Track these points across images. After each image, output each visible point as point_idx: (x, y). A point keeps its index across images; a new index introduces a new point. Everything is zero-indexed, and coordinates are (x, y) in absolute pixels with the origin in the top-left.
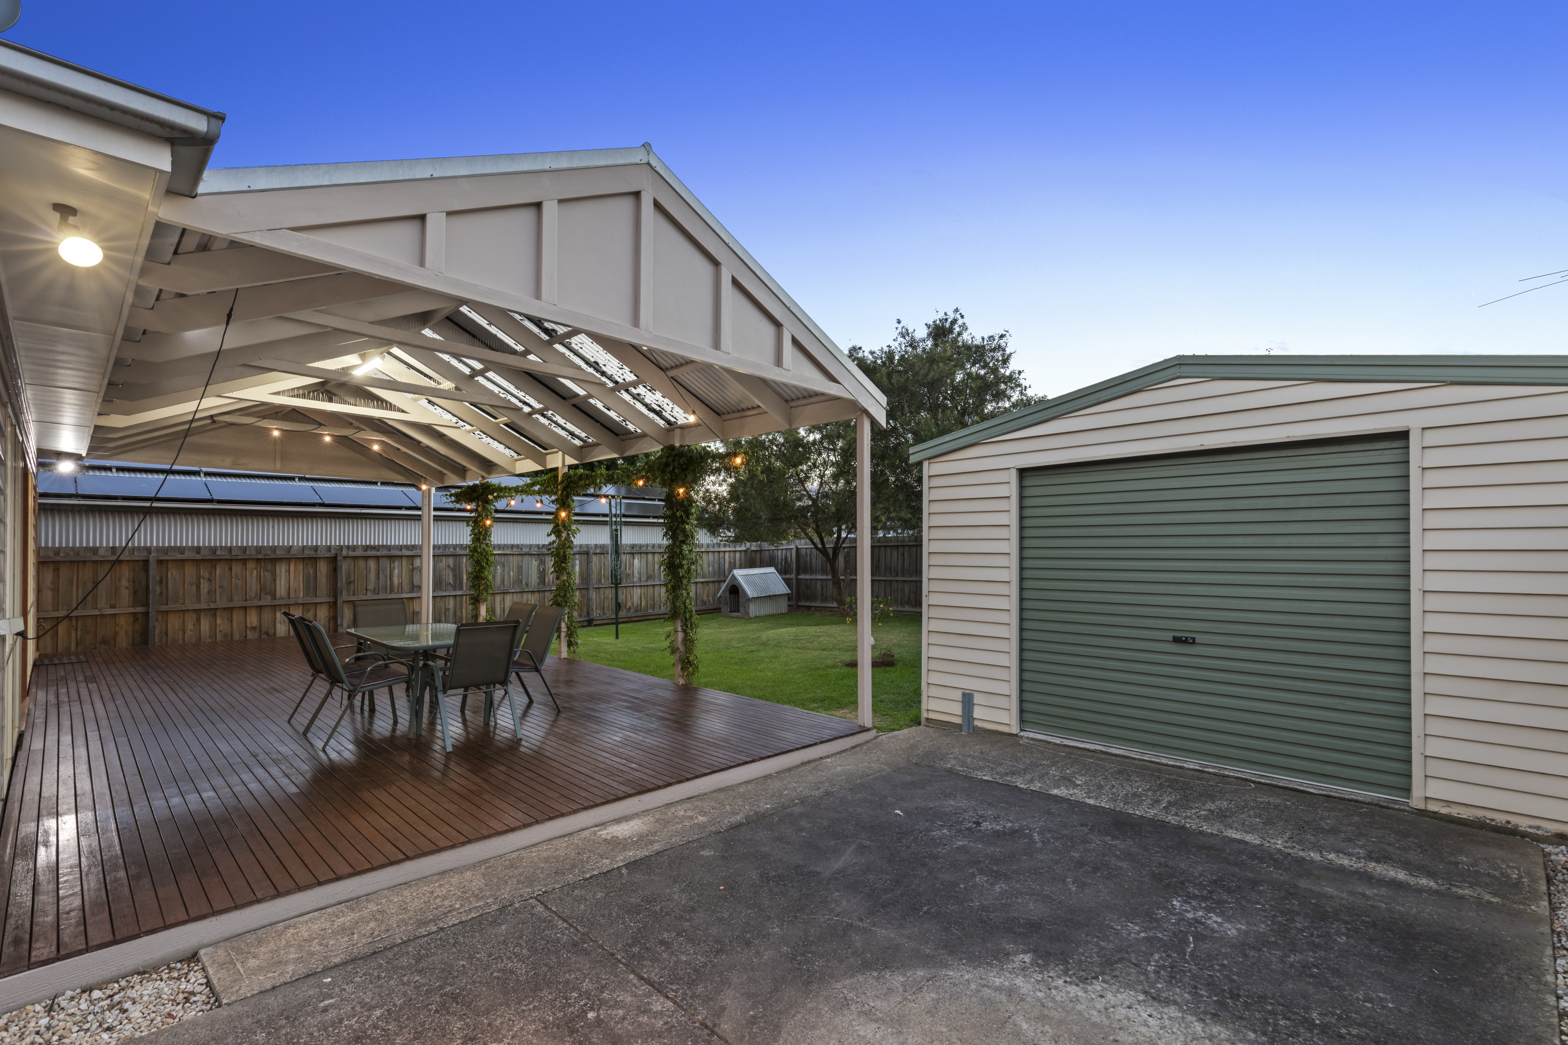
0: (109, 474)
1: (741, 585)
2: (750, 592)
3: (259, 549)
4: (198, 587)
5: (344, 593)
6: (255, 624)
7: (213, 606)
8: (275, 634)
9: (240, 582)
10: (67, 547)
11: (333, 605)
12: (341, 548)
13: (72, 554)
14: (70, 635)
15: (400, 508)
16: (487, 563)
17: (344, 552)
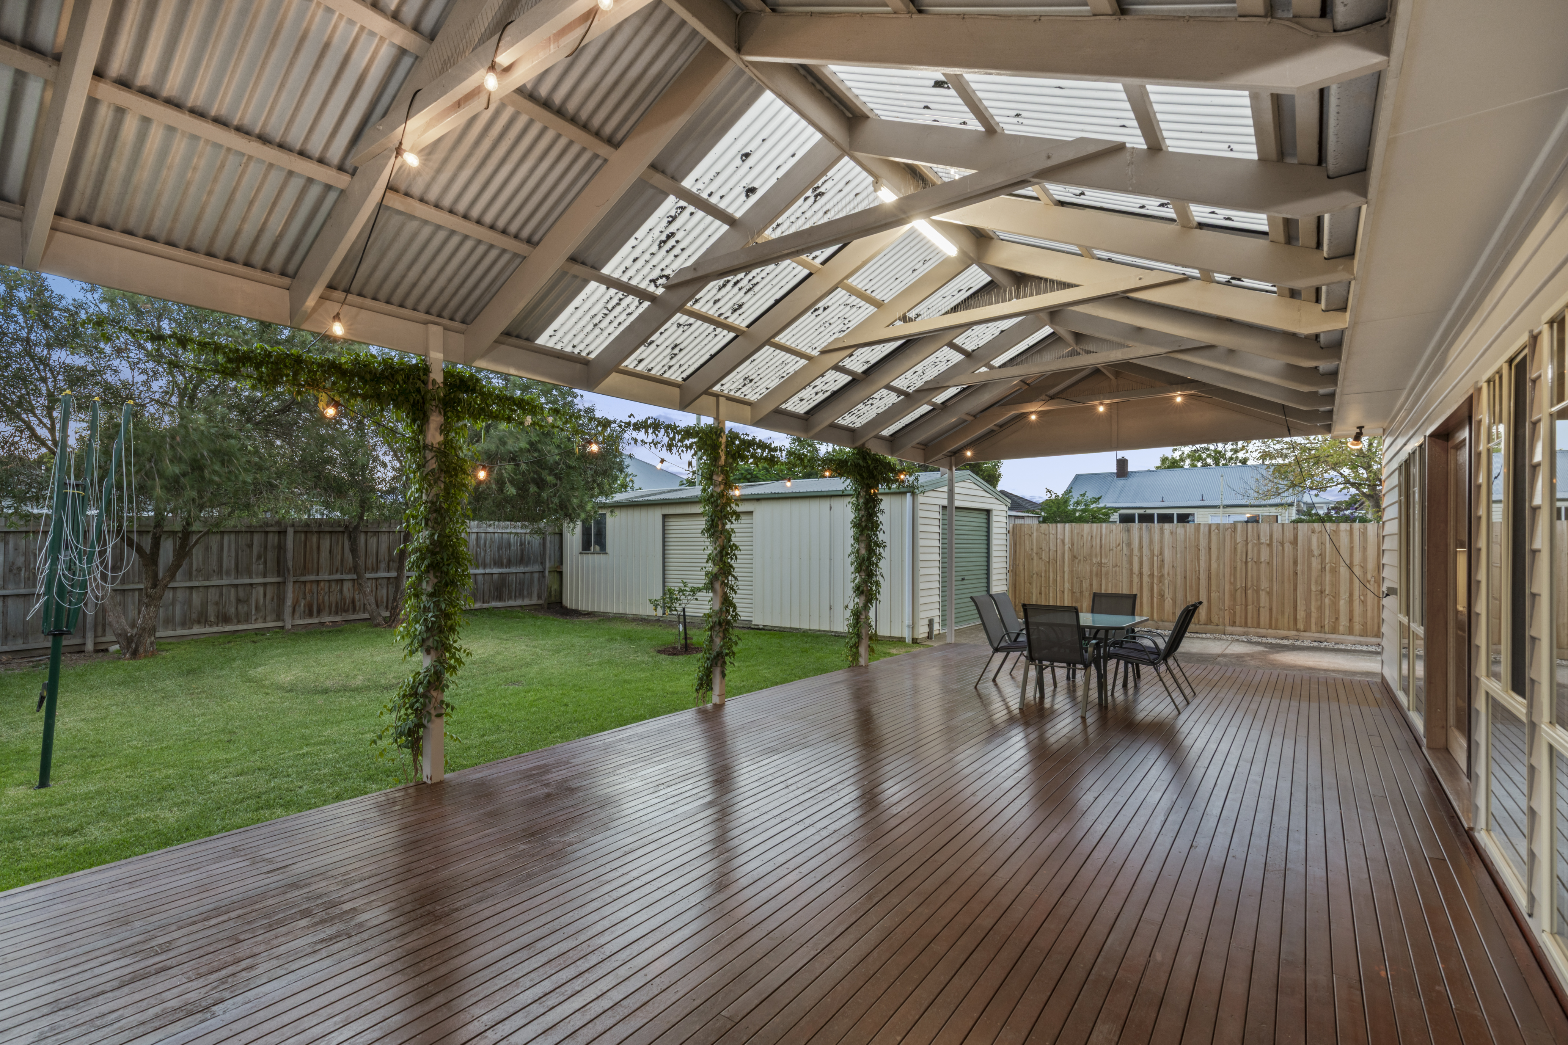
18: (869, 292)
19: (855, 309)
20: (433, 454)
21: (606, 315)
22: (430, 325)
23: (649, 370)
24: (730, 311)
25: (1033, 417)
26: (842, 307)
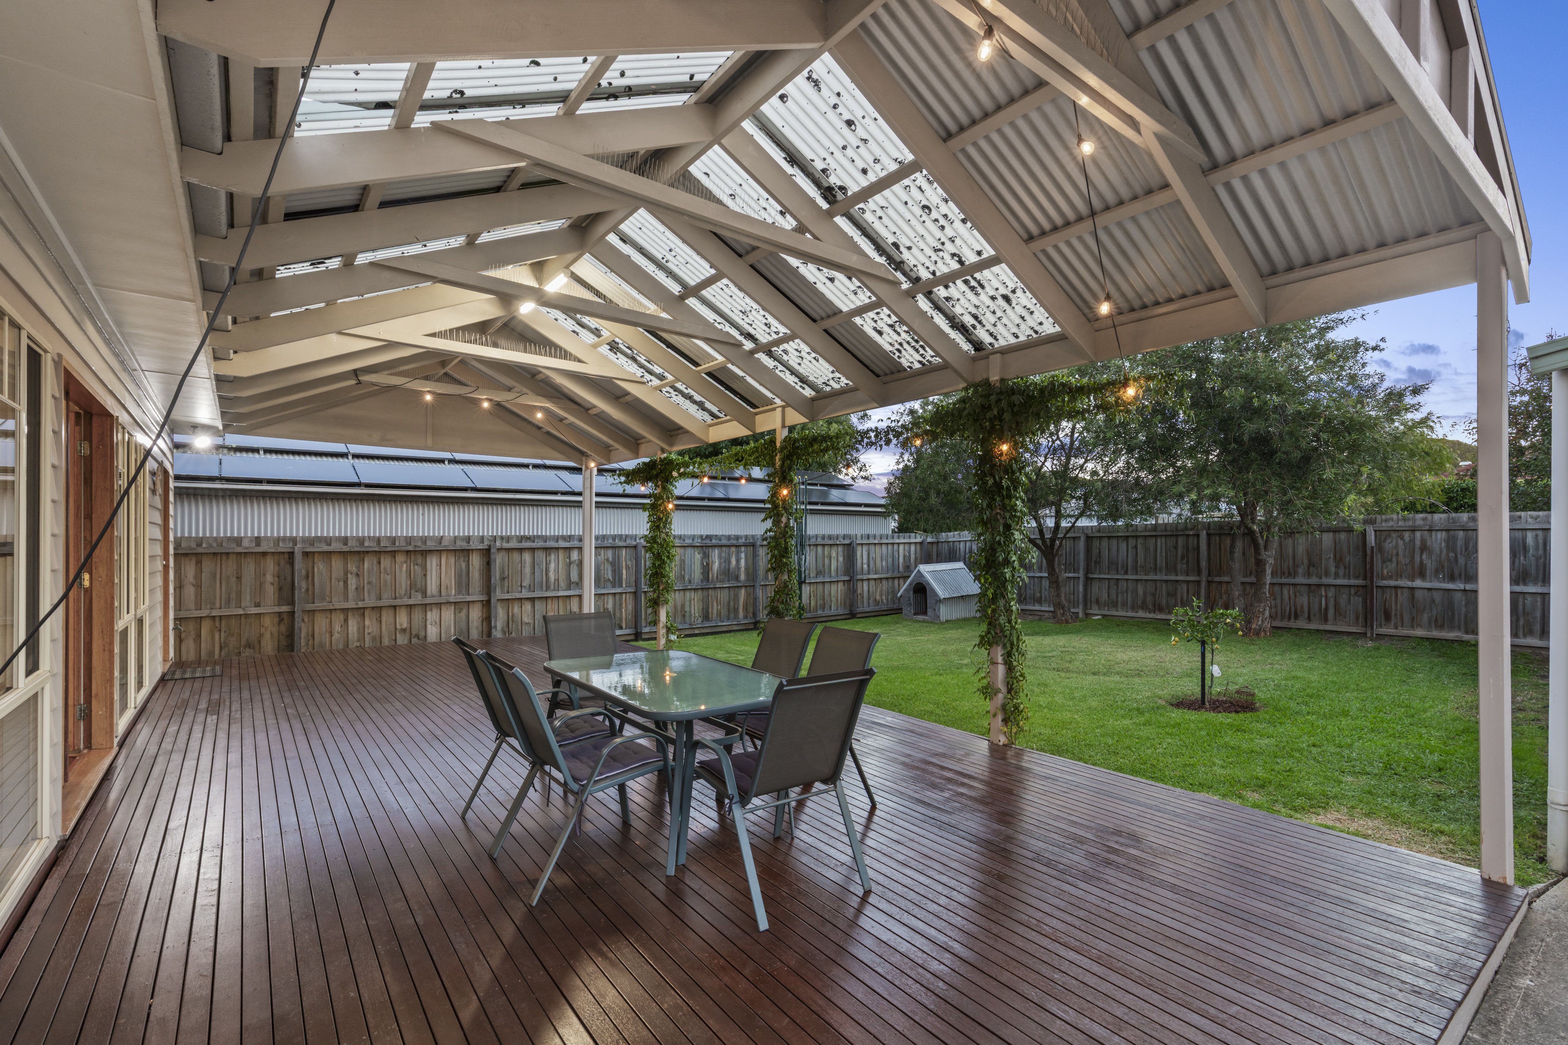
0: (256, 455)
1: (929, 584)
2: (942, 593)
3: (409, 540)
4: (346, 582)
5: (498, 590)
6: (405, 625)
7: (361, 604)
8: (425, 637)
9: (389, 578)
10: (211, 537)
11: (487, 604)
12: (495, 538)
13: (215, 545)
14: (213, 638)
15: (555, 493)
16: (668, 557)
17: (498, 544)
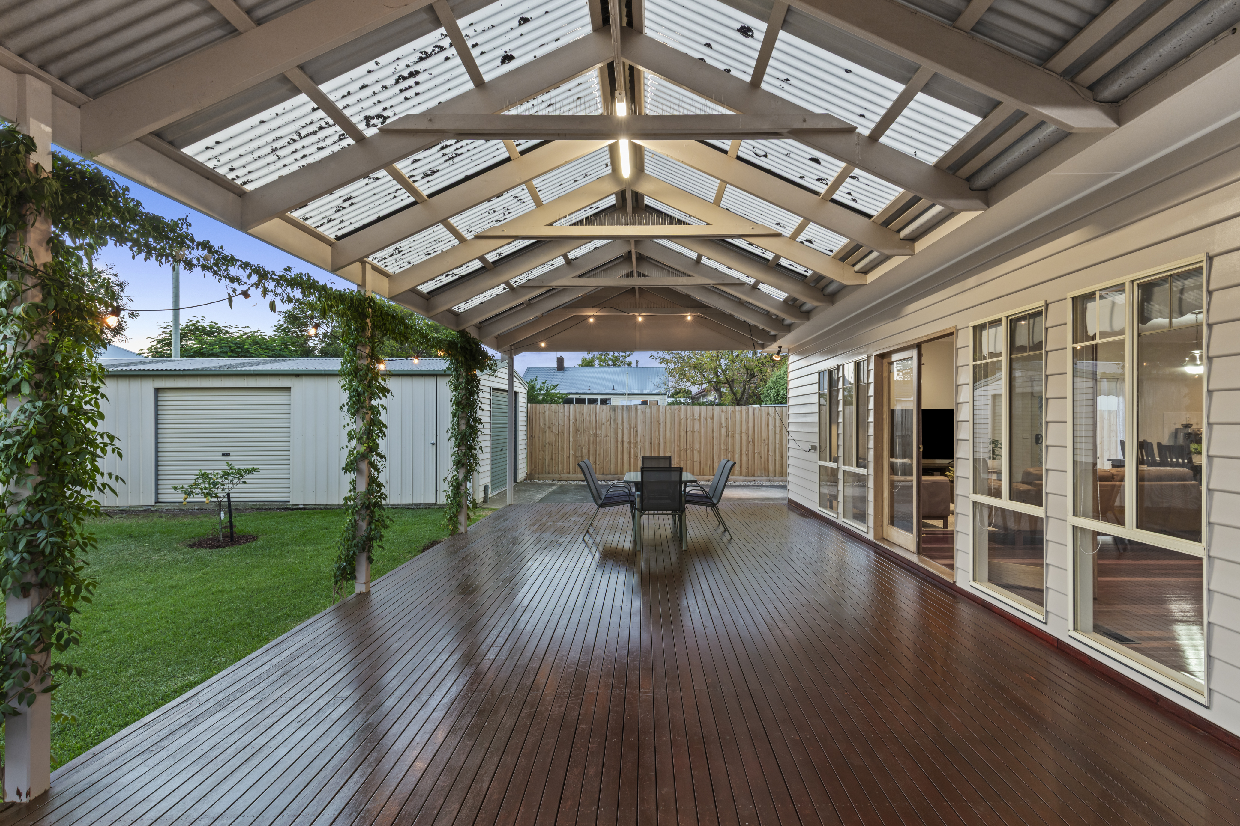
18: (537, 190)
19: (519, 203)
20: (35, 281)
21: (294, 141)
22: (28, 76)
23: (306, 219)
24: (422, 175)
25: (591, 320)
26: (512, 198)
